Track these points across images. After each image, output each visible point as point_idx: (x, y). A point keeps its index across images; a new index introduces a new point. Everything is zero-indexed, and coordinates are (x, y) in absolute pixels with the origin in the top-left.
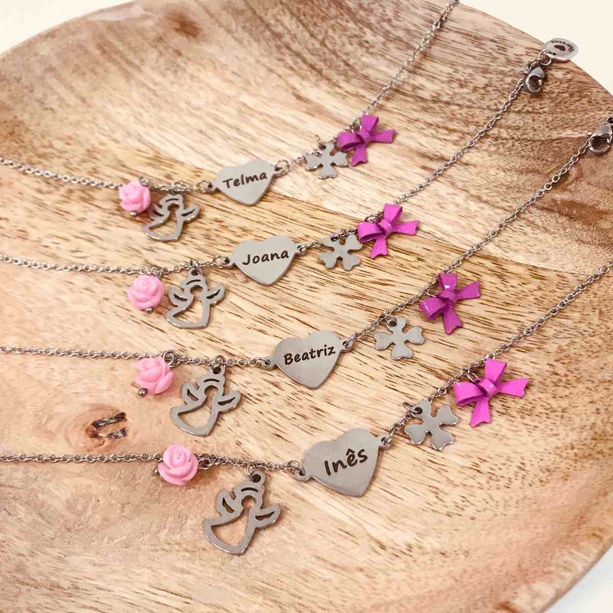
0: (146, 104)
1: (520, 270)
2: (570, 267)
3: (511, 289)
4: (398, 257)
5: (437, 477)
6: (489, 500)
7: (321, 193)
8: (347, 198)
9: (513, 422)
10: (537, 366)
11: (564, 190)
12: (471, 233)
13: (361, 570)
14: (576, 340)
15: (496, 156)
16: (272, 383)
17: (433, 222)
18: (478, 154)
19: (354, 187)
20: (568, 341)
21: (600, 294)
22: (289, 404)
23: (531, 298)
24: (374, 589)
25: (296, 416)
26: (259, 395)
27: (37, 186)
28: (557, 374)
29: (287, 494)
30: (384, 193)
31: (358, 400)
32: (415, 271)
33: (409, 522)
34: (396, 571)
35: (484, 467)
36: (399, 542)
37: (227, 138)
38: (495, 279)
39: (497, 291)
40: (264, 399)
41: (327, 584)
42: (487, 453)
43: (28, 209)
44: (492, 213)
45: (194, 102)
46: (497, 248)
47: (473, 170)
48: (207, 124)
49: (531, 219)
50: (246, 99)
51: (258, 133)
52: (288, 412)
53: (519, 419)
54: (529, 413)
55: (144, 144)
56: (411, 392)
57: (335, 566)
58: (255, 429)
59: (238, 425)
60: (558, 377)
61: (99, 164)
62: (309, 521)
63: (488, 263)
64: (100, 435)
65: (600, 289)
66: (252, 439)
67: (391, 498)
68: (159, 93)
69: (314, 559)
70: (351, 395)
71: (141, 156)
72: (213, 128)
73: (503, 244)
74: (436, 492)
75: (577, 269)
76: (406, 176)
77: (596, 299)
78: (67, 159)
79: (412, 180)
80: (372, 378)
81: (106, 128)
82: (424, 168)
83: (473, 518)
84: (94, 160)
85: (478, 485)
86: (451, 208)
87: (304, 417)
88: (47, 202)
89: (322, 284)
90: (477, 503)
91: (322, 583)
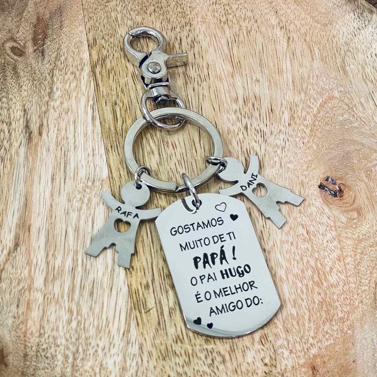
0: (91, 351)
1: (94, 52)
2: (81, 28)
3: (110, 52)
4: (121, 115)
5: (241, 35)
6: (239, 9)
7: (97, 184)
8: (92, 165)
9: (192, 18)
10: (154, 20)
11: (24, 47)
12: (80, 87)
13: (305, 40)
14: (129, 8)
15: (10, 96)
16: (247, 130)
17: (83, 110)
18: (13, 107)
19: (80, 167)
20: (132, 13)
21: (95, 6)
22: (252, 115)
23: (112, 40)
24: (310, 29)
25: (256, 109)
26: (258, 132)
27: (221, 367)
28: (155, 10)
29: (296, 89)
30: (75, 147)
31: (226, 87)
32: (126, 101)
33: (270, 35)
34: (296, 26)
35: (224, 19)
36: (282, 33)
37: (86, 272)
38: (108, 61)
39: (115, 57)
40: (258, 128)
41: (321, 48)
42: (215, 21)
43: (243, 355)
44: (58, 82)
45: (65, 317)
46: (84, 70)
47: (28, 105)
48: (81, 295)
49: (53, 59)
50: (39, 282)
51: (68, 253)
52: (256, 114)
53: (190, 16)
54: (183, 13)
55: (129, 325)
56: (205, 67)
57: (311, 51)
58: (276, 122)
59: (280, 131)
60: (156, 9)
61: (170, 341)
62: (300, 73)
63: (98, 70)
64: (338, 189)
65: (91, 7)
66: (283, 120)
67: (264, 47)
68: (74, 349)
69: (315, 60)
70: (226, 91)
71: (142, 320)
72: (82, 288)
73: (79, 68)
74: (249, 32)
75: (81, 24)
76: (54, 141)
77: (99, 8)
78: (183, 366)
79: (55, 136)
80: (209, 87)
81: (134, 364)
82: (40, 134)
83: (252, 11)
84: (169, 348)
85: (234, 17)
86: (65, 105)
87: (253, 105)
88: (228, 349)
89: (167, 143)
90: (244, 13)
91: (322, 51)
